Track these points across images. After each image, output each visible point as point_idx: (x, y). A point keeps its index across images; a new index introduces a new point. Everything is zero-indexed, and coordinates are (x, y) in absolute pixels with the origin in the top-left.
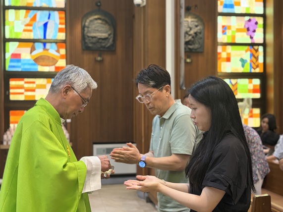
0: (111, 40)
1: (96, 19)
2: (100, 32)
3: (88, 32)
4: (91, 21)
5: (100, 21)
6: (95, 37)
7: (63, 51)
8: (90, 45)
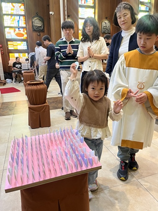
0: (42, 27)
1: (37, 19)
2: (38, 24)
3: (34, 24)
4: (35, 20)
5: (38, 20)
6: (37, 26)
7: (26, 31)
8: (35, 29)
